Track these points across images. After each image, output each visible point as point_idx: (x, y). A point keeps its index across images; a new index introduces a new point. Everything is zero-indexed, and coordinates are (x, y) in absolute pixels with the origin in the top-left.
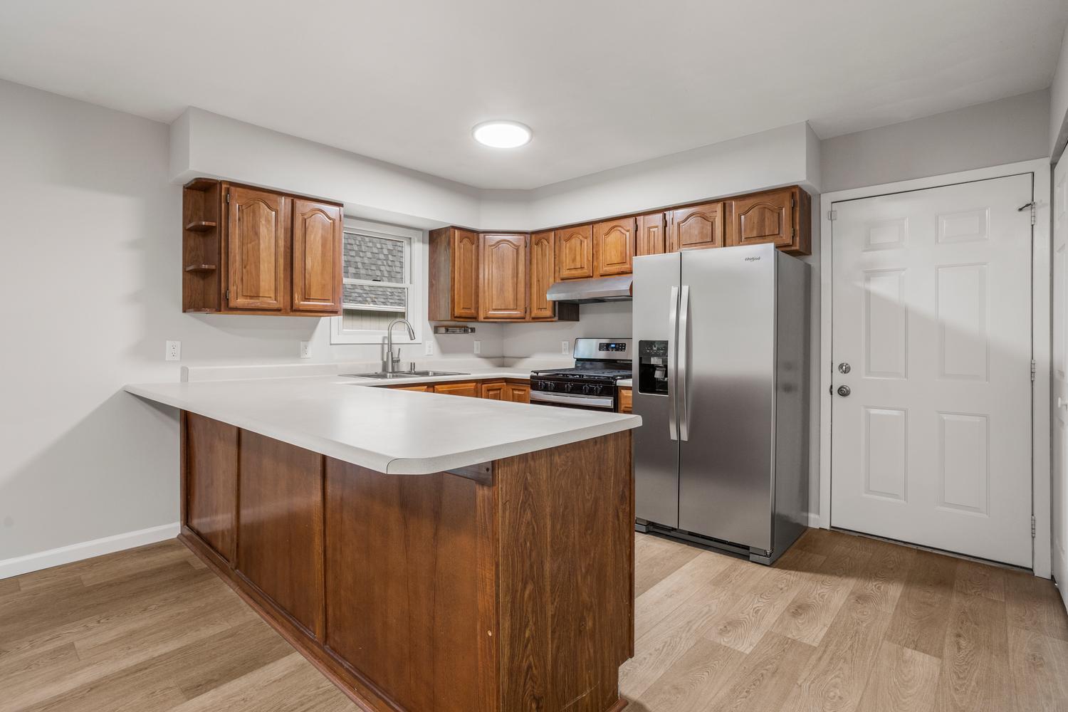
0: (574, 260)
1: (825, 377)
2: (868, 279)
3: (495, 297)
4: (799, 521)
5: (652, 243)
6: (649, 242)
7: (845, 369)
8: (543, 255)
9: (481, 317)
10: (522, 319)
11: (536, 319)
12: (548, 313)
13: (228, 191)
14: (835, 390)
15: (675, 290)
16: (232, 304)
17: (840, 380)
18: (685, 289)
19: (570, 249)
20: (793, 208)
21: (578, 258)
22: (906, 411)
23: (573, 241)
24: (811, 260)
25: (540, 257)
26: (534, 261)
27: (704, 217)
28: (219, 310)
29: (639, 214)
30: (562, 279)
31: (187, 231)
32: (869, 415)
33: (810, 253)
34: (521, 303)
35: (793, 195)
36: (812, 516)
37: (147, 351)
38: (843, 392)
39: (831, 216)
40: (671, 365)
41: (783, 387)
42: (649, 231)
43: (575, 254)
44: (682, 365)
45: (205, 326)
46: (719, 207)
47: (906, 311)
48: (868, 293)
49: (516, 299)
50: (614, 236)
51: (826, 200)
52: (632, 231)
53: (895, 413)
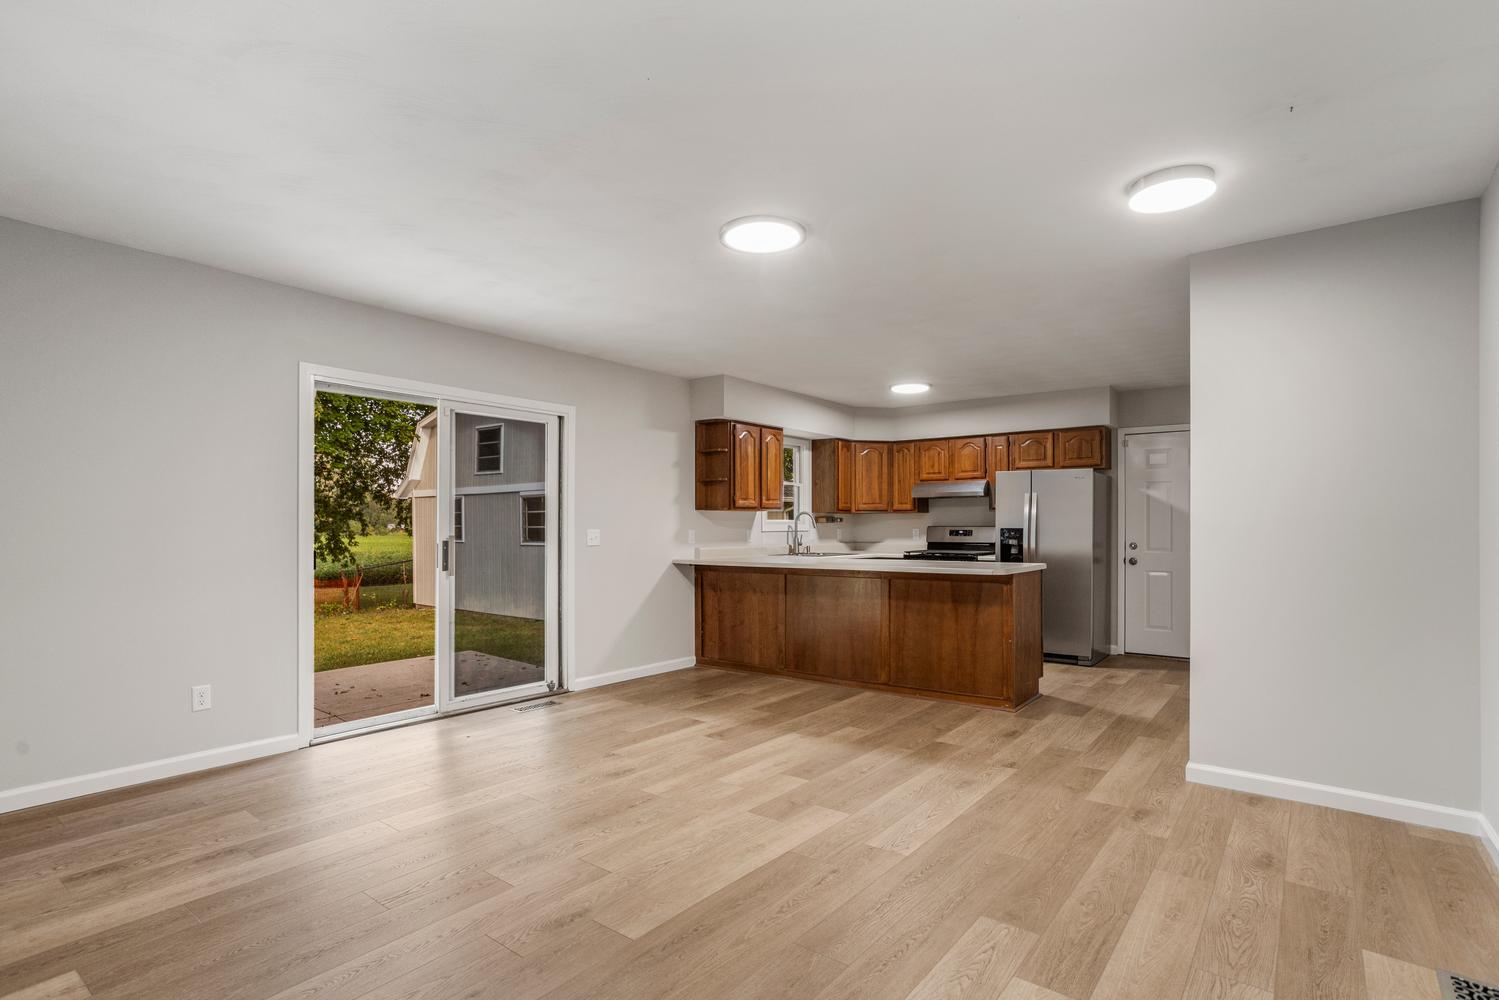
0: (933, 466)
1: (1122, 552)
2: (1148, 488)
3: (865, 495)
4: (1104, 651)
5: (998, 458)
6: (996, 457)
7: (1134, 547)
8: (904, 460)
9: (853, 511)
10: (885, 511)
11: (896, 511)
12: (909, 506)
13: (734, 426)
14: (1127, 561)
15: (1027, 496)
16: (737, 505)
17: (1131, 554)
18: (1034, 495)
19: (929, 457)
20: (1101, 440)
21: (936, 465)
22: (1171, 573)
23: (932, 452)
24: (1111, 473)
25: (901, 462)
26: (896, 465)
27: (1039, 442)
28: (729, 509)
29: (988, 435)
30: (921, 481)
31: (698, 452)
32: (1149, 576)
33: (1110, 468)
34: (885, 498)
35: (1101, 432)
36: (1113, 646)
37: (680, 538)
38: (1133, 562)
39: (1125, 444)
40: (1025, 545)
41: (1096, 560)
42: (996, 449)
43: (934, 462)
44: (1033, 545)
45: (706, 519)
46: (1050, 436)
47: (1172, 508)
48: (1148, 497)
49: (881, 496)
50: (967, 451)
51: (1121, 433)
52: (983, 447)
53: (1165, 574)
